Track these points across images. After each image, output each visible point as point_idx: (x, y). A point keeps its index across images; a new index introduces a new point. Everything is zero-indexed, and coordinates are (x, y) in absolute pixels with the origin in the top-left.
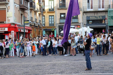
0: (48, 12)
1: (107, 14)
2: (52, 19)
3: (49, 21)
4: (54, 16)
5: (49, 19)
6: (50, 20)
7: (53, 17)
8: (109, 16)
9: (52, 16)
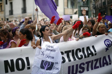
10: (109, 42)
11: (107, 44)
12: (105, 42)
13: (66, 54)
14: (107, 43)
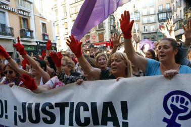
10: (182, 100)
11: (172, 106)
12: (166, 98)
13: (59, 108)
14: (174, 103)
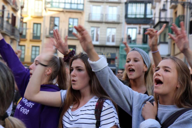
0: (31, 41)
1: (118, 52)
2: (36, 51)
3: (32, 54)
4: (39, 47)
5: (32, 50)
6: (34, 53)
7: (38, 49)
8: (121, 55)
9: (36, 47)
